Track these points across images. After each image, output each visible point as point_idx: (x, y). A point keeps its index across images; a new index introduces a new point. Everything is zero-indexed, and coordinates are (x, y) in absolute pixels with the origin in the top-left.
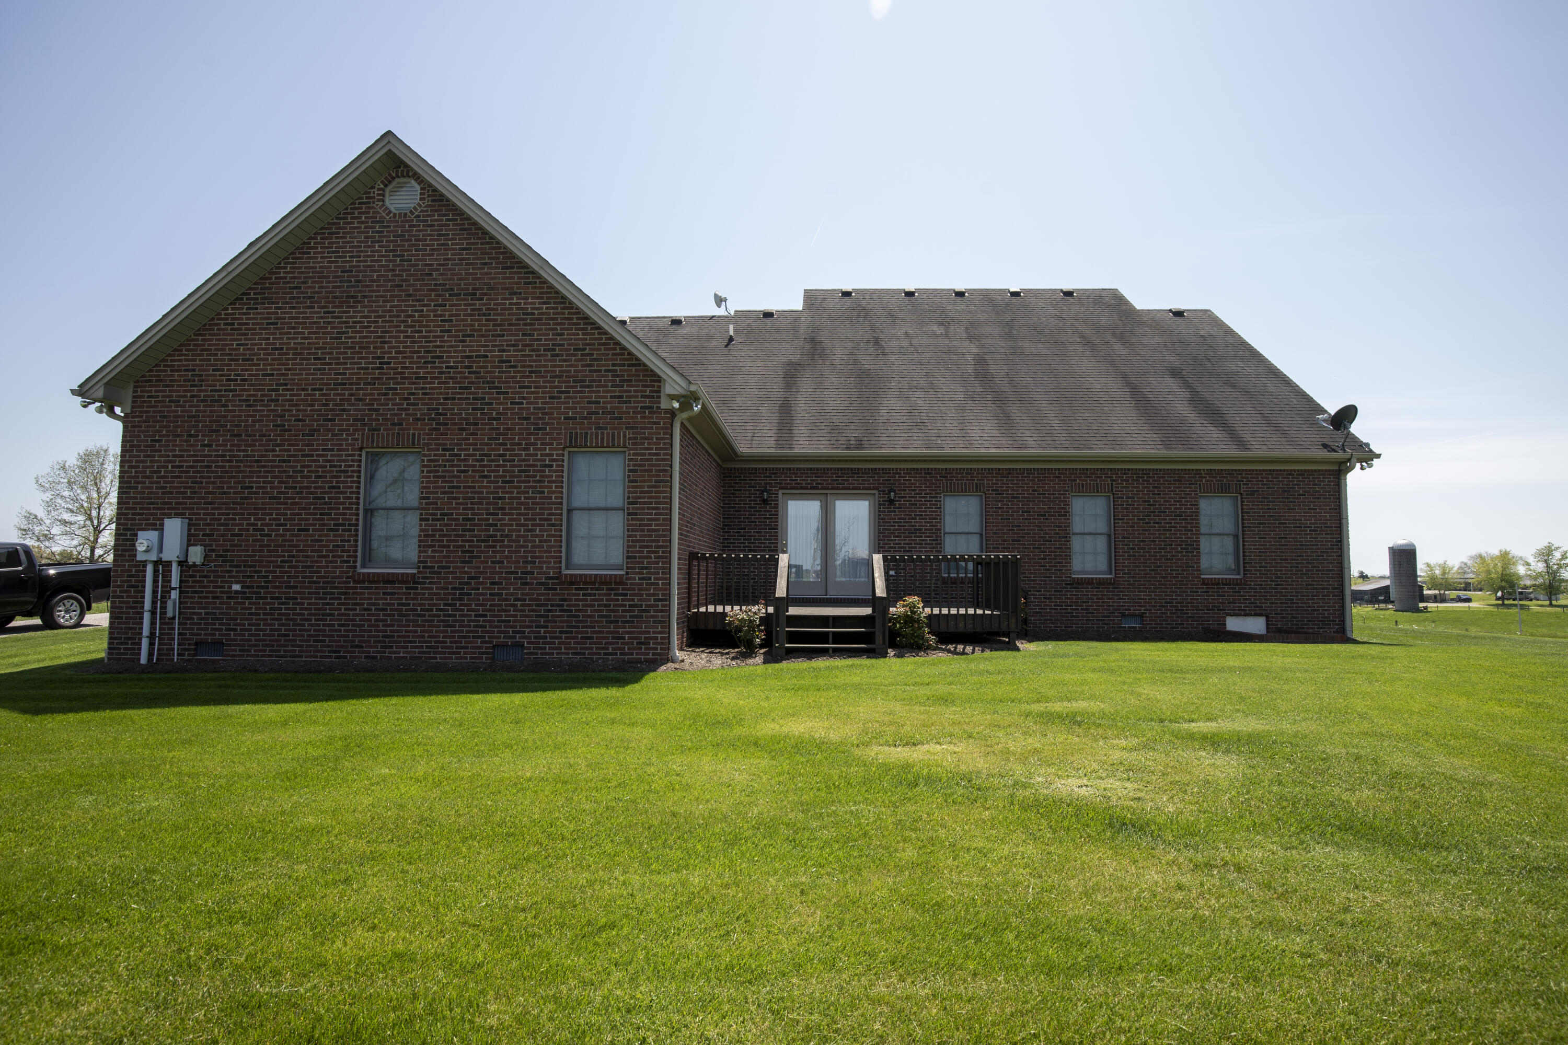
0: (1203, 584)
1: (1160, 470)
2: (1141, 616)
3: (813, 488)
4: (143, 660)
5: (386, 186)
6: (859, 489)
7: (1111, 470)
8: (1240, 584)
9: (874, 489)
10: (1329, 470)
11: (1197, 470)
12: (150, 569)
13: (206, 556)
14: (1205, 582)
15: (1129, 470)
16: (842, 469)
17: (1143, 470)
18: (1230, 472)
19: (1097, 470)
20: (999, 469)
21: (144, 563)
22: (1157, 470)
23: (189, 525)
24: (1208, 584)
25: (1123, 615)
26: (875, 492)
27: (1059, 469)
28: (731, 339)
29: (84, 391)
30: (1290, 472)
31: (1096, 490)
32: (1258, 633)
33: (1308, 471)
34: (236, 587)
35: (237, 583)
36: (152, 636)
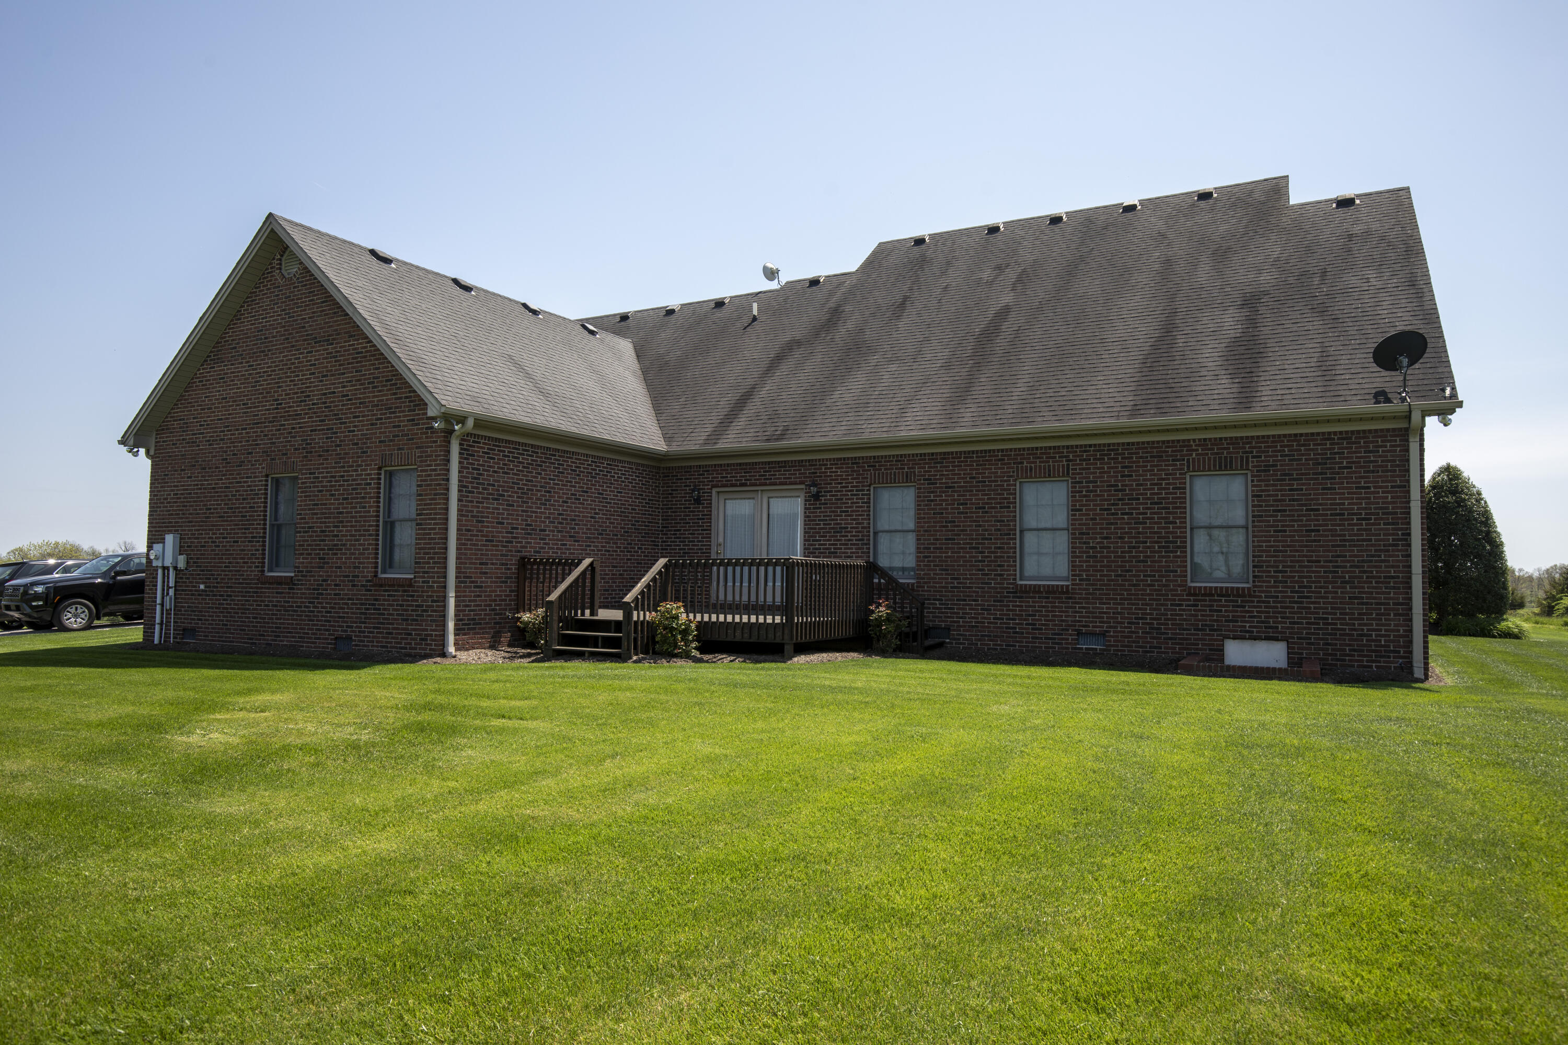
0: (1189, 594)
1: (1133, 444)
2: (1103, 634)
3: (742, 485)
4: (156, 642)
5: (282, 256)
6: (785, 484)
7: (1068, 447)
8: (1244, 596)
9: (801, 483)
10: (1394, 430)
11: (1184, 441)
12: (160, 572)
13: (188, 563)
14: (1194, 593)
15: (1090, 446)
16: (769, 463)
17: (1109, 445)
18: (1234, 441)
19: (1050, 448)
20: (933, 454)
21: (157, 568)
22: (1128, 444)
23: (181, 539)
24: (1195, 595)
25: (1079, 633)
26: (803, 486)
27: (1002, 450)
28: (755, 319)
29: (123, 442)
30: (1327, 436)
31: (1048, 475)
32: (1277, 666)
33: (1358, 432)
34: (202, 587)
35: (203, 583)
36: (161, 624)
